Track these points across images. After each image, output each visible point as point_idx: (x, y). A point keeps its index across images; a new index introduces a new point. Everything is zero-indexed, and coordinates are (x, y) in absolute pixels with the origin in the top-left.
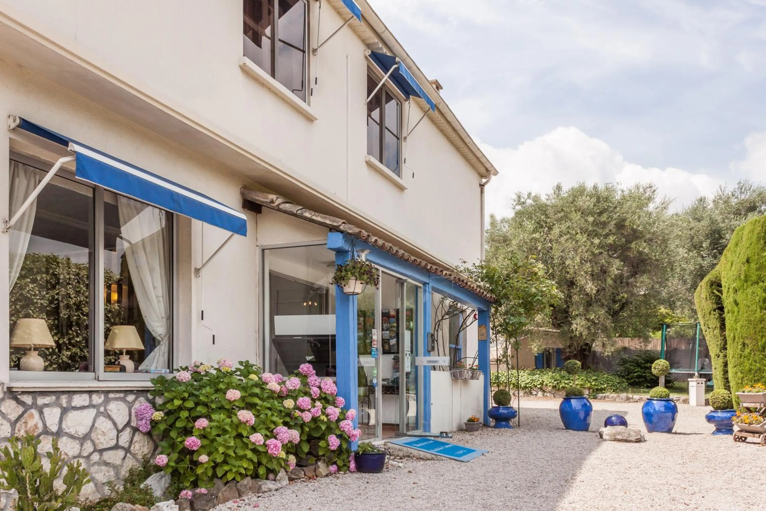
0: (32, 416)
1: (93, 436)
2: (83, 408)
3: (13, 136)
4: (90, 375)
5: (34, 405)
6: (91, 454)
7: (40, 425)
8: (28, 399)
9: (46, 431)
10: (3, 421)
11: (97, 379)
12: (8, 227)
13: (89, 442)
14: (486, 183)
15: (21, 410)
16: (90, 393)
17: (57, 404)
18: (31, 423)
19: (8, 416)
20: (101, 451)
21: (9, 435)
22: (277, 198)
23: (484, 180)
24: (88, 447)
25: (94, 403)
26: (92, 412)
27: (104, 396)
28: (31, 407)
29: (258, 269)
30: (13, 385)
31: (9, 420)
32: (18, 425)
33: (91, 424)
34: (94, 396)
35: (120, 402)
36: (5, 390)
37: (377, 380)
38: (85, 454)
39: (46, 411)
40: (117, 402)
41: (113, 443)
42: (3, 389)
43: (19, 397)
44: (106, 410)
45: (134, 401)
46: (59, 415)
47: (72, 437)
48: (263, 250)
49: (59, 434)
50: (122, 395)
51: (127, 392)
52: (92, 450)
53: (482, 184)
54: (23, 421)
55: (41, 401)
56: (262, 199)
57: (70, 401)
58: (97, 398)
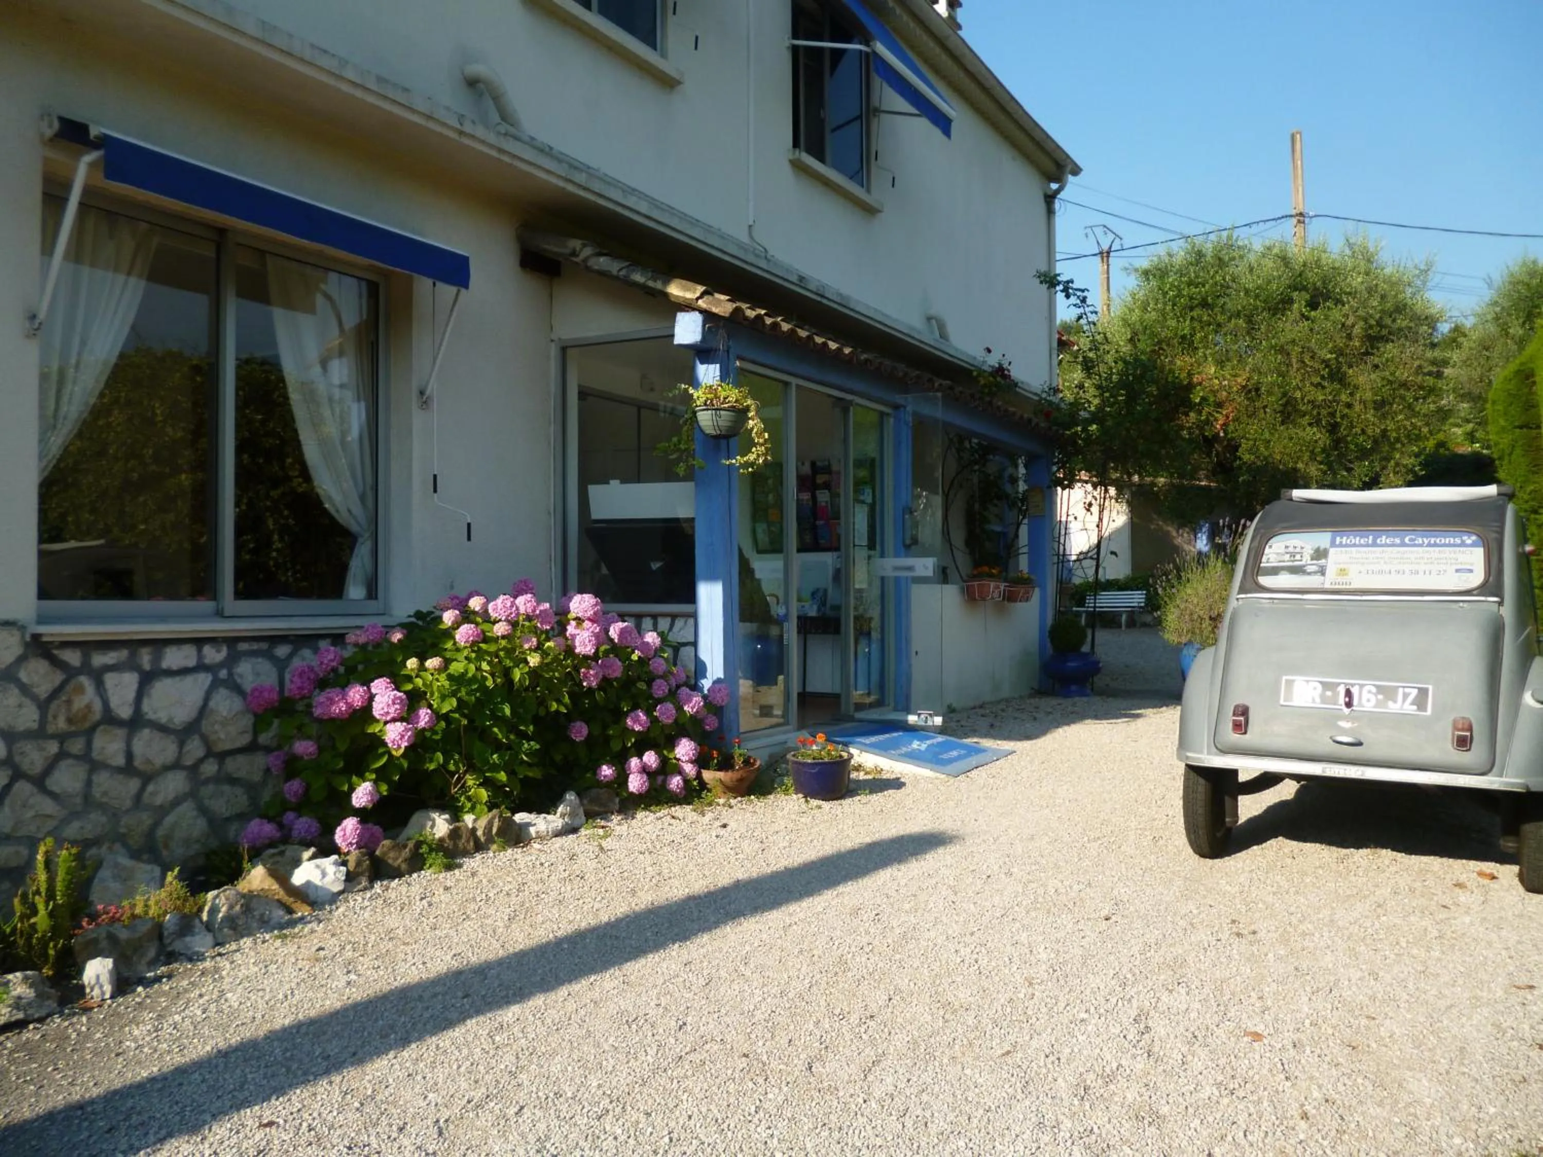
0: (80, 690)
1: (205, 726)
2: (184, 671)
3: (51, 154)
4: (205, 605)
5: (85, 668)
6: (201, 761)
7: (98, 706)
8: (73, 657)
9: (109, 719)
10: (23, 699)
11: (220, 614)
12: (36, 326)
13: (196, 737)
14: (1058, 191)
15: (58, 677)
16: (199, 642)
17: (131, 665)
18: (79, 703)
19: (35, 690)
20: (222, 756)
21: (35, 726)
22: (584, 246)
23: (1054, 186)
24: (195, 748)
25: (207, 661)
26: (205, 680)
27: (228, 647)
28: (78, 672)
29: (553, 387)
30: (42, 629)
31: (34, 698)
32: (53, 706)
33: (200, 703)
34: (207, 650)
35: (260, 660)
36: (28, 638)
37: (787, 609)
38: (188, 762)
39: (110, 679)
40: (254, 660)
41: (245, 740)
42: (23, 636)
43: (55, 652)
44: (230, 674)
45: (291, 656)
46: (135, 686)
47: (162, 729)
48: (564, 350)
49: (136, 722)
50: (264, 646)
51: (275, 639)
52: (201, 753)
53: (1050, 193)
54: (64, 698)
55: (99, 659)
56: (556, 249)
57: (157, 658)
58: (214, 651)
